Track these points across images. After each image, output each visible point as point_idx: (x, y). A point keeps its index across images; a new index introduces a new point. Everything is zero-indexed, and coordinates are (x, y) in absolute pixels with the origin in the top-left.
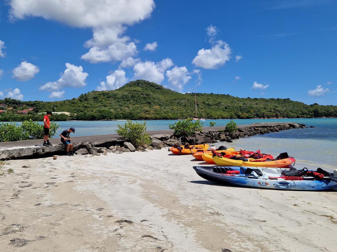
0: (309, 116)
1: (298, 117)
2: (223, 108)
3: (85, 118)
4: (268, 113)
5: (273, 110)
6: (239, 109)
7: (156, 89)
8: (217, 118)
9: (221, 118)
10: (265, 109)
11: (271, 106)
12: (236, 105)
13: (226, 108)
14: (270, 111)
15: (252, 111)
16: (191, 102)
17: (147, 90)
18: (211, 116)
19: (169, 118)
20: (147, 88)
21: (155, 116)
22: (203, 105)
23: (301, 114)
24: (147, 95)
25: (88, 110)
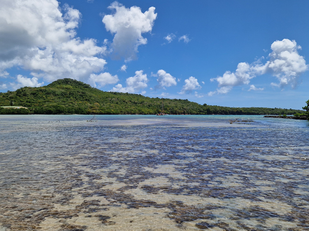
0: (204, 113)
1: (197, 114)
2: (147, 106)
3: (43, 112)
4: (179, 111)
5: (182, 108)
6: (159, 107)
7: (84, 87)
8: (147, 113)
9: (149, 114)
10: (176, 107)
11: (179, 105)
12: (155, 104)
13: (149, 106)
14: (179, 109)
15: (168, 109)
16: (120, 100)
17: (77, 87)
18: (143, 112)
19: (112, 113)
20: (77, 86)
21: (100, 112)
22: (131, 103)
23: (199, 112)
24: (83, 93)
25: (35, 105)
